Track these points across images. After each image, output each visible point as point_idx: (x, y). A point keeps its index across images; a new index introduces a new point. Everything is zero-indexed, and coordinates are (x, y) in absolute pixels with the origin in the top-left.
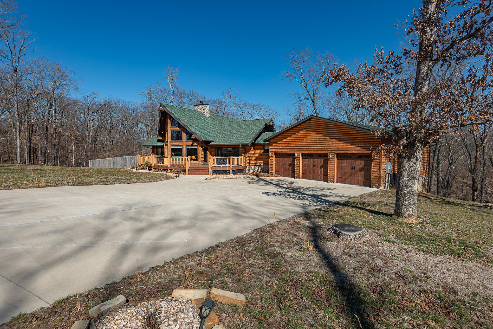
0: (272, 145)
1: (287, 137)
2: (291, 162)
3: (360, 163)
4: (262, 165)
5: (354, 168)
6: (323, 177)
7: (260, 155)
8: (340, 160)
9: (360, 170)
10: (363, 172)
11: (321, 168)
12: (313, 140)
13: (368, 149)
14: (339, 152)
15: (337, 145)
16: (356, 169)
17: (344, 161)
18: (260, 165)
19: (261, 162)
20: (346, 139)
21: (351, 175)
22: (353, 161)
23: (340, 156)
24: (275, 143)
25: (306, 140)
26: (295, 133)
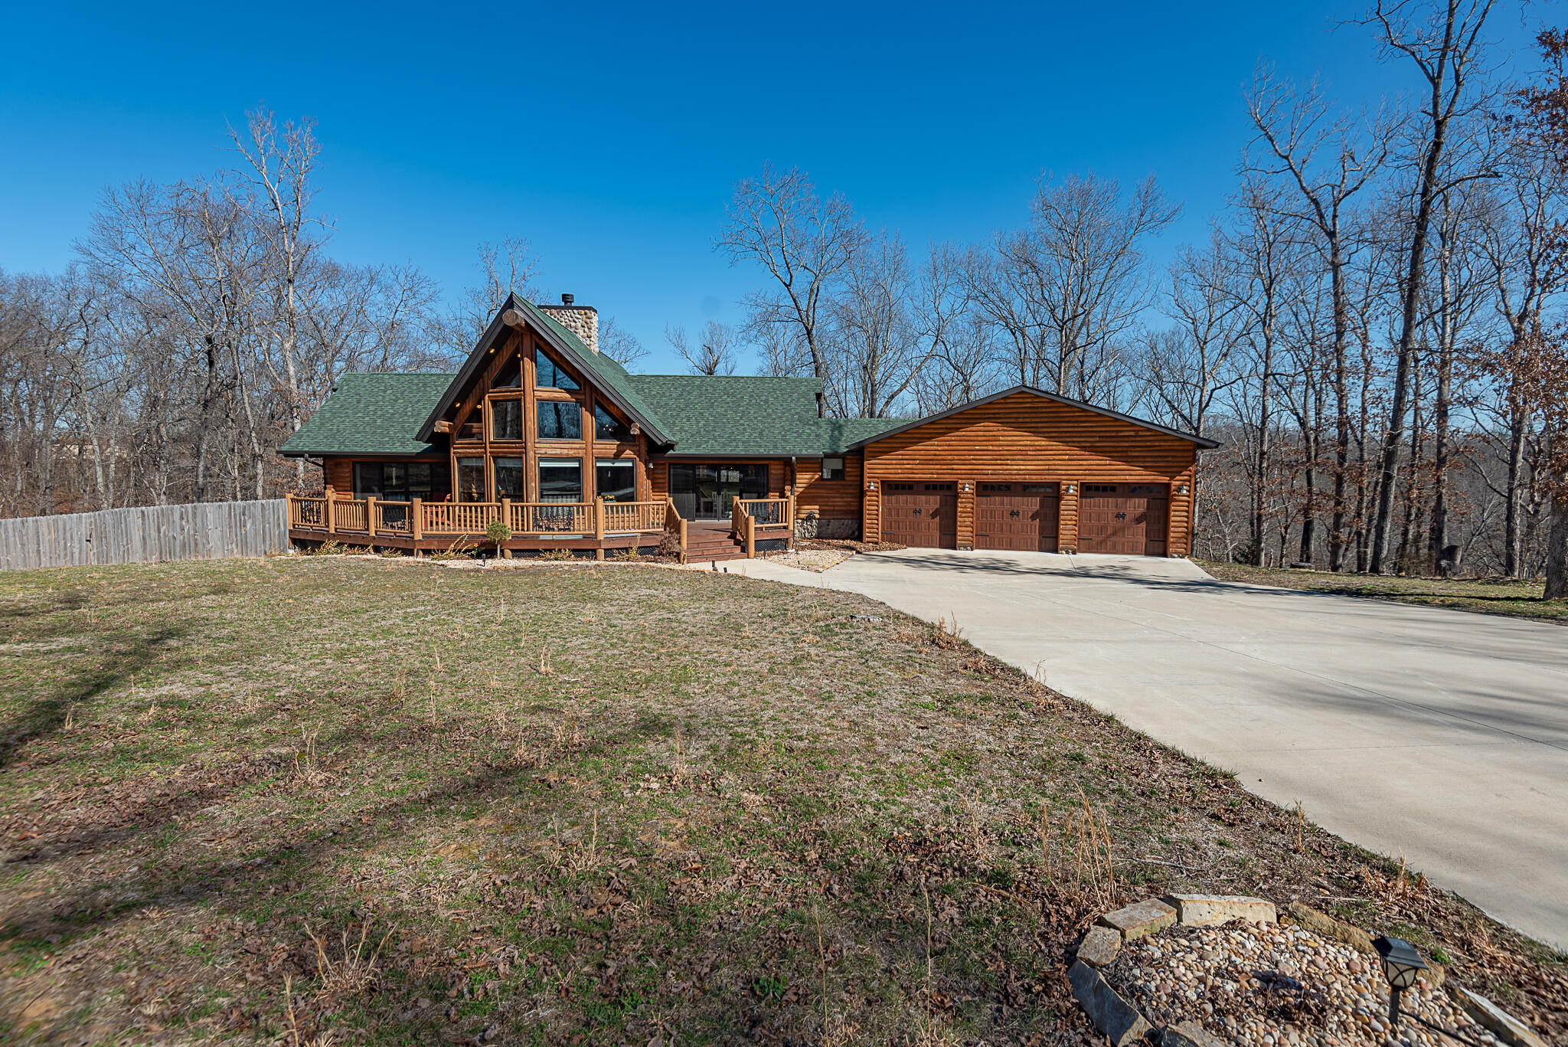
0: (874, 457)
1: (929, 439)
2: (937, 506)
3: (1137, 505)
4: (817, 516)
5: (1123, 516)
6: (1040, 542)
7: (810, 486)
8: (1086, 497)
9: (1138, 520)
10: (1143, 525)
11: (1033, 518)
12: (1015, 448)
13: (1163, 473)
14: (1089, 479)
15: (1085, 463)
16: (1127, 518)
17: (1097, 500)
18: (810, 518)
19: (815, 509)
20: (1107, 449)
21: (1115, 533)
22: (1120, 500)
23: (1088, 490)
24: (886, 453)
25: (995, 448)
26: (957, 429)
